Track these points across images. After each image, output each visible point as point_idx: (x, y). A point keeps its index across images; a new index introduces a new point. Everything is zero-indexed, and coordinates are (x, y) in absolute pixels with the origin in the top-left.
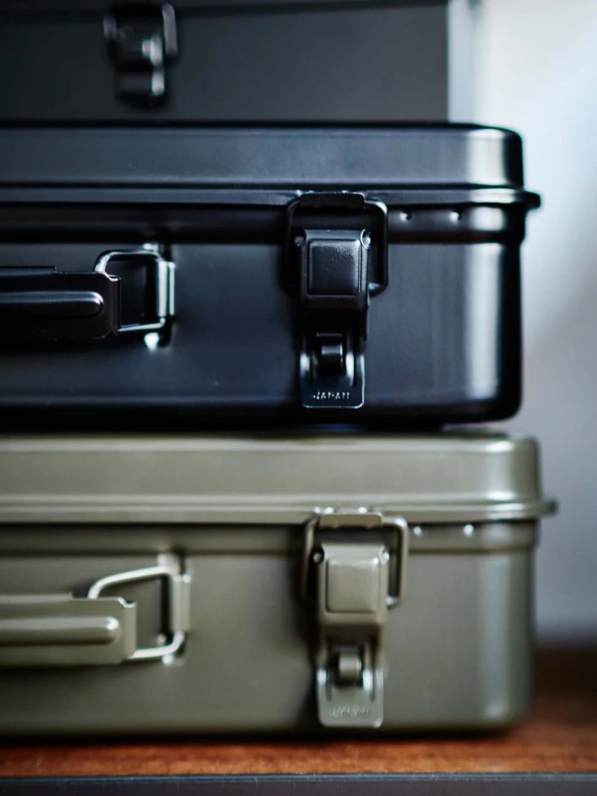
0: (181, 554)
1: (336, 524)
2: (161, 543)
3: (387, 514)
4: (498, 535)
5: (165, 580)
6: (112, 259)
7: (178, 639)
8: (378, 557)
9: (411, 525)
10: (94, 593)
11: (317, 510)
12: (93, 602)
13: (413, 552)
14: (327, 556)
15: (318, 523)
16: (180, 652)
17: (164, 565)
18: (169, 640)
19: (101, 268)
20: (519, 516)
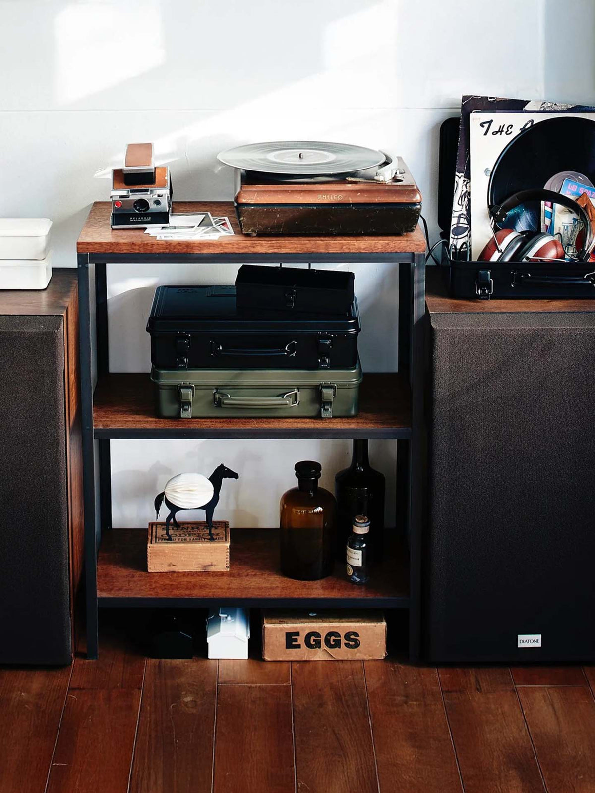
0: (298, 389)
1: (325, 385)
3: (333, 384)
5: (296, 393)
7: (298, 402)
8: (332, 391)
9: (337, 385)
10: (285, 397)
11: (321, 383)
13: (337, 389)
14: (323, 390)
15: (321, 385)
16: (298, 404)
17: (296, 391)
19: (286, 349)
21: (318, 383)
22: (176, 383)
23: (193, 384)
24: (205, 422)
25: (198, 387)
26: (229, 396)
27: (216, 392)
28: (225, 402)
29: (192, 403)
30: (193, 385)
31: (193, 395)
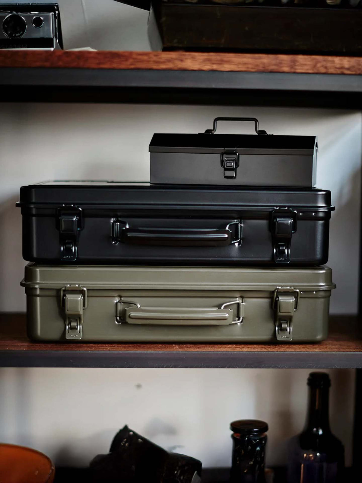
0: (242, 297)
1: (282, 291)
2: (238, 295)
3: (295, 289)
4: (322, 294)
5: (238, 304)
6: (230, 225)
7: (241, 318)
8: (292, 299)
9: (300, 291)
10: (222, 307)
11: (277, 287)
12: (222, 310)
13: (300, 298)
14: (280, 299)
15: (278, 291)
16: (242, 322)
17: (238, 300)
18: (239, 319)
19: (227, 228)
20: (327, 289)
21: (272, 289)
22: (57, 286)
23: (84, 287)
24: (101, 346)
25: (92, 294)
26: (139, 306)
27: (119, 302)
28: (132, 314)
29: (82, 318)
30: (85, 289)
31: (84, 306)
